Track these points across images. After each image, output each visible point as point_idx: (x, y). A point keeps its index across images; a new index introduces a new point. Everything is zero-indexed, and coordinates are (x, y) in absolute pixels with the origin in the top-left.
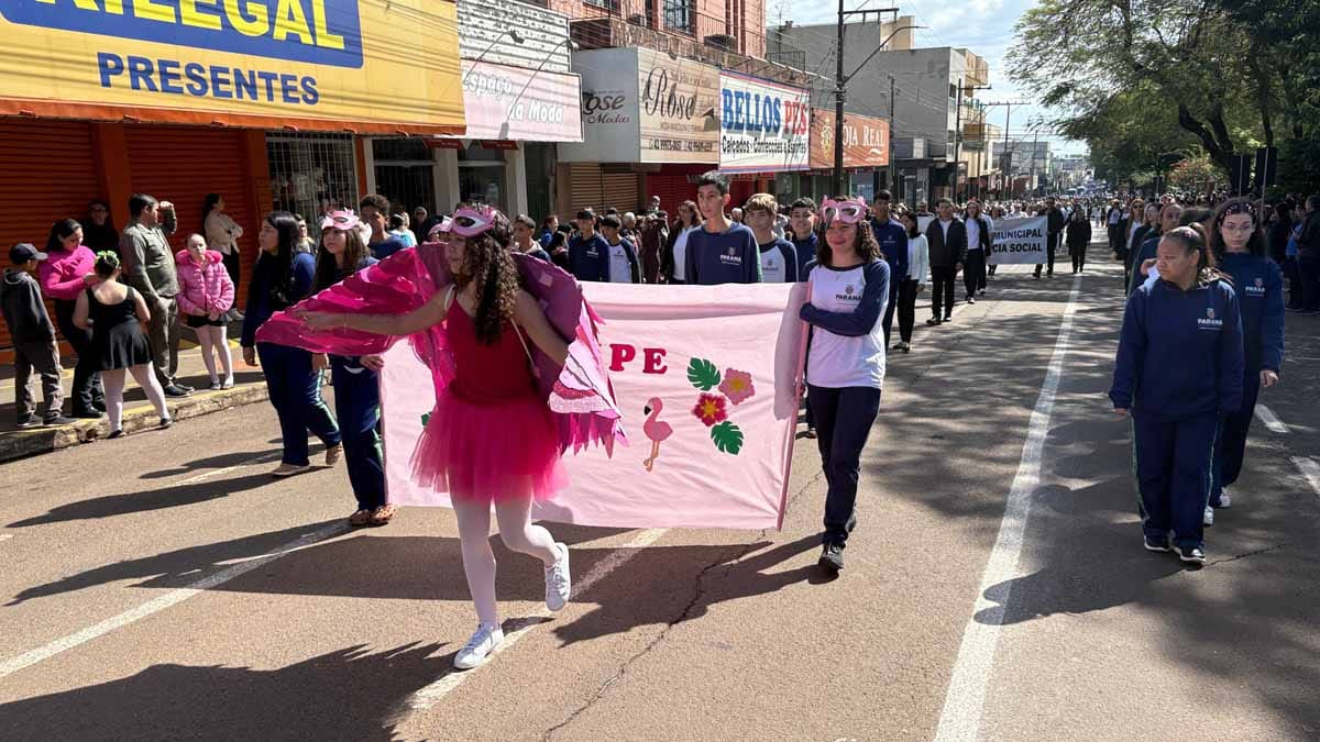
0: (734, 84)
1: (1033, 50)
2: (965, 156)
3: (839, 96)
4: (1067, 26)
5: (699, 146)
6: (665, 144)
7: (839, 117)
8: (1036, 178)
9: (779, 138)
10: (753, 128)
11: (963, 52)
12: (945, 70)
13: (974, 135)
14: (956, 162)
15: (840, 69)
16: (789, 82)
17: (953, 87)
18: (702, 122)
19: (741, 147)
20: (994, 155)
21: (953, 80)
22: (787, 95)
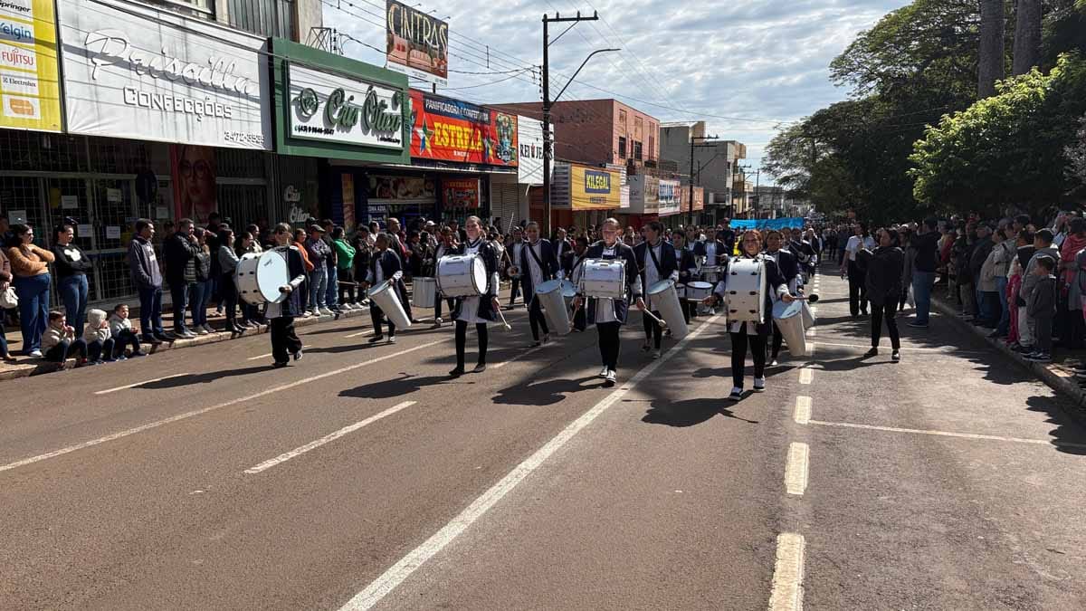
0: (662, 182)
1: (773, 158)
2: (735, 201)
3: (691, 182)
4: (788, 146)
5: (655, 206)
6: (649, 207)
7: (691, 191)
8: (774, 212)
9: (672, 201)
10: (666, 198)
11: (733, 142)
12: (725, 154)
13: (739, 190)
14: (732, 205)
15: (692, 170)
16: (673, 178)
17: (729, 163)
18: (655, 198)
19: (663, 206)
20: (750, 198)
21: (728, 161)
22: (674, 183)
